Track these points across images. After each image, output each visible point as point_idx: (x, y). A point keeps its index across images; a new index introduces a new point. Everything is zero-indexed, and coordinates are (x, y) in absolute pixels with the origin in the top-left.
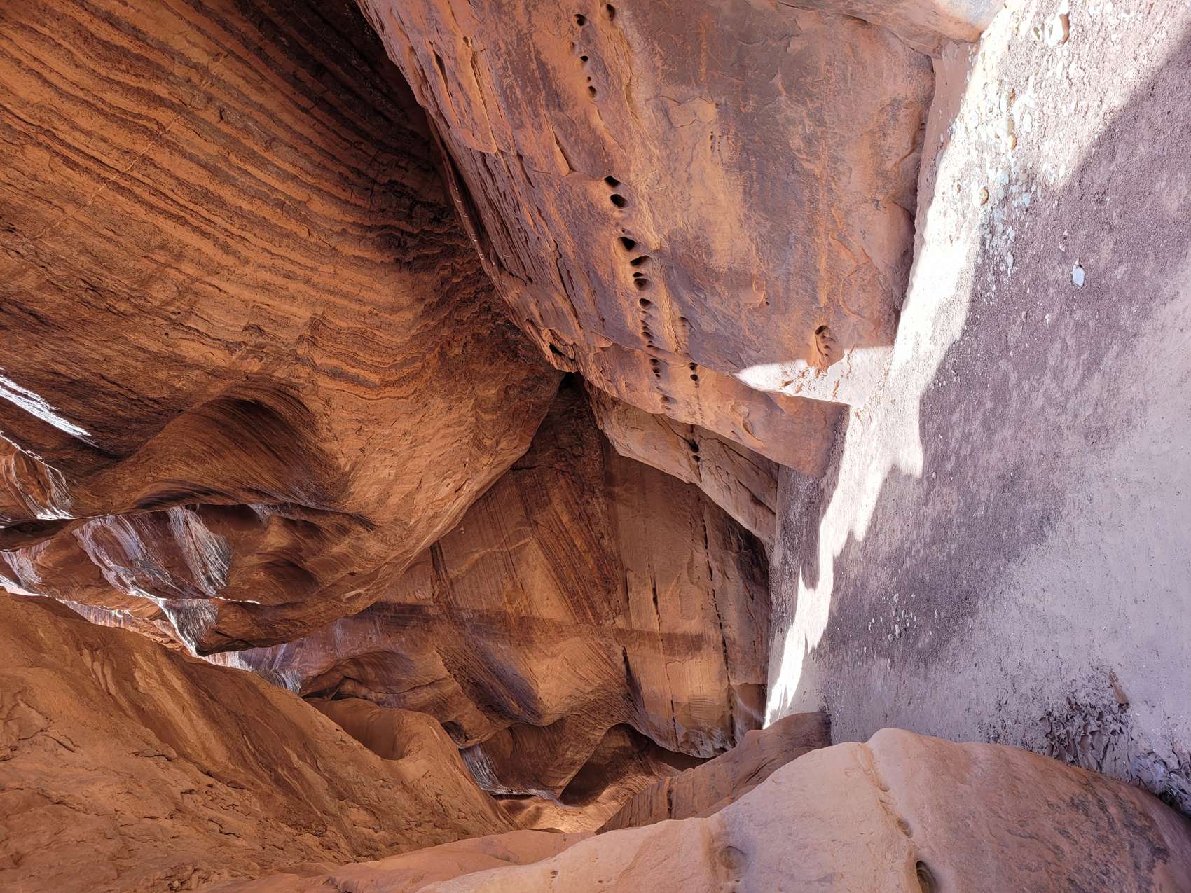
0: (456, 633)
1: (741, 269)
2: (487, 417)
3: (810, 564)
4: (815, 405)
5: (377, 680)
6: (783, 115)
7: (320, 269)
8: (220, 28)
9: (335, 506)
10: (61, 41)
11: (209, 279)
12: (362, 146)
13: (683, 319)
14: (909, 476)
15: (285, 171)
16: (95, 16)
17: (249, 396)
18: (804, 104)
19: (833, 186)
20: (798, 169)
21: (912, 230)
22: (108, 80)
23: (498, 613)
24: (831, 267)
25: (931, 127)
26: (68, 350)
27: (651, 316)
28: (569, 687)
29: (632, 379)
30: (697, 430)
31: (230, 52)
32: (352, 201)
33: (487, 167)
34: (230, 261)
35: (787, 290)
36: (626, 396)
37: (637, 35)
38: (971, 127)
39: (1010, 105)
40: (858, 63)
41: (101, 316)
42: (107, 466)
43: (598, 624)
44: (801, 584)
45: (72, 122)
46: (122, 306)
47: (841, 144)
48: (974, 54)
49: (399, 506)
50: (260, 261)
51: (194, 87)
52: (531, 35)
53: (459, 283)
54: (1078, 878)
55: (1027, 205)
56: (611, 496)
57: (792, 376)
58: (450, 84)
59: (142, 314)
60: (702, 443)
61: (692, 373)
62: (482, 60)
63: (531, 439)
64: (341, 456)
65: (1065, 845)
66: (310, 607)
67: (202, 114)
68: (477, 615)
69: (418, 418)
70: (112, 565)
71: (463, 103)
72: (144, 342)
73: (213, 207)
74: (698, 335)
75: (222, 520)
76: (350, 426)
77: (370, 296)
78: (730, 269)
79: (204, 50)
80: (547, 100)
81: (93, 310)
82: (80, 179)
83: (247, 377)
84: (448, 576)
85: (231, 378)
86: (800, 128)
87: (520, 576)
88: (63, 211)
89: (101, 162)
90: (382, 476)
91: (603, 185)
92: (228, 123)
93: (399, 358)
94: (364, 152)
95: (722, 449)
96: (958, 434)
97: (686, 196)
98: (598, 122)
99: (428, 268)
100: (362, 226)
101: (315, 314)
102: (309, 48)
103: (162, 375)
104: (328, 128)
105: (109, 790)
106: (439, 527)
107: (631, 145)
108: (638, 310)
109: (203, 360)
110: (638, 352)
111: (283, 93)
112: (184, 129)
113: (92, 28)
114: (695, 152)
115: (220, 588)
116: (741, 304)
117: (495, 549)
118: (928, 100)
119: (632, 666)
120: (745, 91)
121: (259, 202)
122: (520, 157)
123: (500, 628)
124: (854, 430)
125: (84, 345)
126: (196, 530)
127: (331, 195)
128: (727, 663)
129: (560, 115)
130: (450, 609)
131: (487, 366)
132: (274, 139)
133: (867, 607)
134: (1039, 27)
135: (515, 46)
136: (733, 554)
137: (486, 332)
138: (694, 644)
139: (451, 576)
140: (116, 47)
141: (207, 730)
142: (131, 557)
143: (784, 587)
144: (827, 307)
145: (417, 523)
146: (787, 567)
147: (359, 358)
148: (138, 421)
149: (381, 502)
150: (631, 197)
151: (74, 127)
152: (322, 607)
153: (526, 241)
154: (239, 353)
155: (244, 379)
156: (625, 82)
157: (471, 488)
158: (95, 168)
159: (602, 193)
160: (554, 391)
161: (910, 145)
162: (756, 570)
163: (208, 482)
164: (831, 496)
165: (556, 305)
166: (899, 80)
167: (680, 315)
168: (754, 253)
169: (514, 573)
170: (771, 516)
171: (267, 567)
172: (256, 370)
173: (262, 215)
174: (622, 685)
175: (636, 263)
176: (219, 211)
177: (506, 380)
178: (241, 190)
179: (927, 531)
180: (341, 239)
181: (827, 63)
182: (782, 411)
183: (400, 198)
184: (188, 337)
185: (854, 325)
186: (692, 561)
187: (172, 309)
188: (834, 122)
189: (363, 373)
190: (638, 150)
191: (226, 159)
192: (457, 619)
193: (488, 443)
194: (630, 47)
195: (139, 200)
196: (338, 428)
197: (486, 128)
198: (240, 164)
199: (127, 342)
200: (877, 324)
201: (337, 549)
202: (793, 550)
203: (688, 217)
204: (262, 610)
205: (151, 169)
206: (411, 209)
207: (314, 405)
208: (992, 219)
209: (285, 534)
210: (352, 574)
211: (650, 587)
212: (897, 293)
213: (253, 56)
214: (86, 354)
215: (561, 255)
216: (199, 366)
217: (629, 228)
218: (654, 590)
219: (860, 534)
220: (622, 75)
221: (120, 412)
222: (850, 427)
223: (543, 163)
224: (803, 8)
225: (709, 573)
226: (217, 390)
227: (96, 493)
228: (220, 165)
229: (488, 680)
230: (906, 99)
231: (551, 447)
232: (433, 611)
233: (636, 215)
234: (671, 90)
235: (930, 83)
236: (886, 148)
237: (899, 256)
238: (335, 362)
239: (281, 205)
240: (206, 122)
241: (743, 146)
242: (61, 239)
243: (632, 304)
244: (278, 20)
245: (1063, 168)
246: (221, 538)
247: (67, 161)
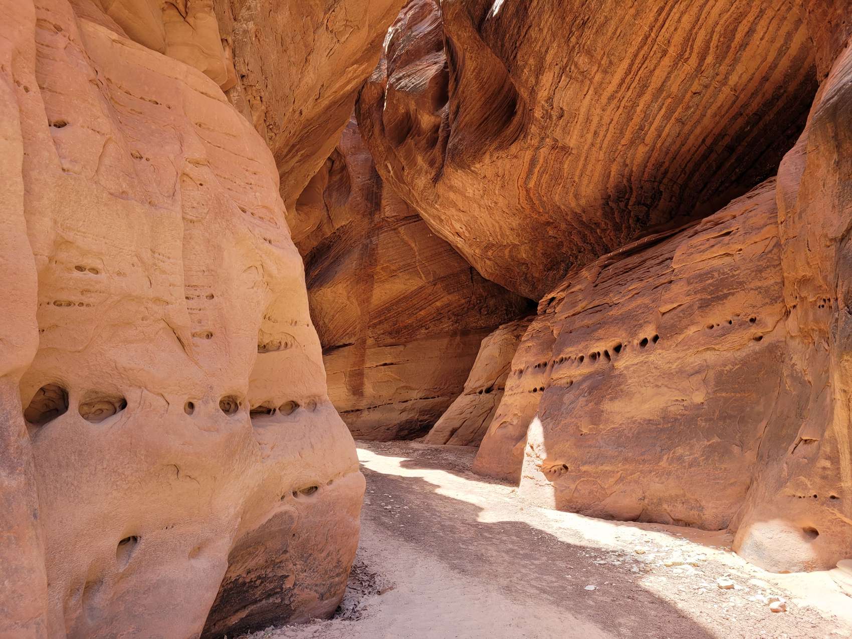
0: (363, 233)
1: (602, 418)
2: (507, 252)
3: (416, 465)
4: (519, 467)
5: (332, 182)
6: (696, 443)
7: (601, 152)
8: (753, 91)
9: (448, 161)
10: (734, 6)
11: (592, 89)
12: (683, 175)
13: (572, 383)
14: (477, 516)
15: (663, 130)
16: (752, 24)
17: (519, 108)
18: (702, 456)
19: (653, 473)
20: (663, 452)
21: (626, 520)
22: (713, 32)
23: (376, 260)
24: (604, 473)
25: (687, 530)
26: (546, 7)
27: (573, 363)
28: (328, 308)
29: (534, 350)
30: (500, 392)
31: (737, 97)
32: (647, 169)
33: (664, 261)
34: (604, 100)
35: (590, 446)
36: (522, 346)
37: (744, 354)
38: (682, 547)
39: (690, 564)
40: (725, 487)
41: (567, 27)
42: (473, 23)
43: (369, 327)
44: (402, 459)
45: (685, 12)
46: (573, 40)
47: (678, 477)
48: (724, 549)
49: (448, 198)
50: (605, 117)
51: (713, 78)
52: (743, 290)
53: (597, 233)
54: (311, 558)
55: (632, 570)
56: (454, 334)
57: (536, 450)
58: (714, 240)
59: (569, 51)
60: (491, 396)
61: (538, 388)
62: (728, 260)
63: (492, 280)
64: (481, 165)
65: (323, 555)
66: (381, 142)
67: (696, 82)
68: (374, 246)
69: (506, 210)
70: (408, 16)
71: (703, 247)
72: (551, 52)
73: (637, 90)
74: (561, 392)
75: (438, 85)
76: (500, 170)
77: (585, 181)
78: (602, 412)
79: (738, 82)
80: (704, 299)
81: (571, 23)
82: (651, 17)
83: (531, 110)
84: (400, 226)
85: (530, 100)
86: (688, 453)
87: (400, 274)
88: (631, 7)
89: (662, 28)
90: (468, 189)
91: (654, 334)
92: (692, 97)
93: (545, 199)
94: (679, 176)
95: (488, 409)
96: (505, 538)
97: (647, 385)
98: (691, 331)
99: (605, 215)
100: (631, 176)
101: (572, 149)
102: (744, 143)
103: (531, 61)
104: (693, 155)
105: (310, 81)
106: (433, 222)
107: (678, 351)
108: (577, 354)
109: (542, 84)
110: (551, 354)
111: (714, 128)
112: (686, 73)
113: (745, 22)
114: (674, 390)
115: (394, 86)
116: (581, 419)
117: (418, 257)
118: (702, 527)
119: (341, 349)
120: (711, 420)
121: (643, 116)
122: (671, 282)
123: (366, 262)
124: (503, 490)
125: (549, 17)
126: (431, 70)
127: (649, 158)
128: (345, 412)
129: (696, 307)
130: (378, 229)
131: (541, 251)
132: (683, 123)
133: (397, 494)
134: (731, 577)
135: (737, 280)
136: (416, 417)
137: (564, 250)
138: (357, 391)
139: (400, 229)
140: (734, 35)
141: (323, 106)
142: (414, 28)
143: (397, 449)
144: (579, 471)
145: (437, 209)
146: (411, 451)
147: (545, 175)
148: (503, 46)
149: (451, 188)
150: (647, 351)
151: (683, 13)
152: (381, 148)
153: (620, 284)
154: (546, 105)
155: (530, 108)
156: (717, 347)
157: (459, 242)
158: (659, 24)
159: (649, 332)
160: (525, 295)
161: (677, 518)
162: (406, 432)
163: (463, 82)
164: (460, 476)
165: (580, 302)
166: (714, 510)
167: (574, 380)
168: (613, 426)
169: (401, 270)
170: (444, 441)
171: (407, 115)
172: (536, 115)
173: (634, 117)
174: (329, 343)
175: (606, 353)
176: (635, 94)
177: (532, 264)
178: (649, 106)
179: (448, 523)
180: (621, 164)
181: (725, 468)
182: (514, 446)
183: (651, 198)
184: (556, 76)
185: (569, 488)
186: (411, 389)
187: (573, 68)
188: (691, 473)
189: (535, 177)
190: (675, 355)
191: (669, 96)
192: (372, 233)
193: (489, 253)
194: (737, 350)
195: (640, 48)
196: (499, 163)
197: (687, 262)
198: (666, 104)
199: (551, 42)
200: (570, 501)
201: (420, 160)
202: (423, 455)
203: (634, 385)
204: (379, 110)
205: (659, 55)
206: (644, 204)
207: (514, 149)
208: (627, 555)
209: (429, 126)
210: (403, 169)
211: (394, 361)
212: (589, 512)
213: (736, 111)
214: (544, 18)
215: (611, 306)
216: (537, 83)
217: (627, 349)
218: (392, 364)
219: (438, 491)
220: (720, 345)
221: (508, 35)
222: (506, 487)
223: (666, 296)
224: (758, 454)
225: (403, 401)
226: (523, 93)
227: (457, 16)
228: (664, 93)
229: (332, 255)
230: (704, 515)
231: (486, 294)
232: (377, 218)
233: (635, 354)
234: (711, 374)
235: (712, 528)
236: (676, 504)
237: (611, 513)
238: (541, 160)
239: (641, 128)
240: (691, 85)
241: (677, 419)
242: (613, 7)
243: (581, 351)
244: (761, 124)
245: (650, 584)
246: (427, 86)
247: (662, 9)
